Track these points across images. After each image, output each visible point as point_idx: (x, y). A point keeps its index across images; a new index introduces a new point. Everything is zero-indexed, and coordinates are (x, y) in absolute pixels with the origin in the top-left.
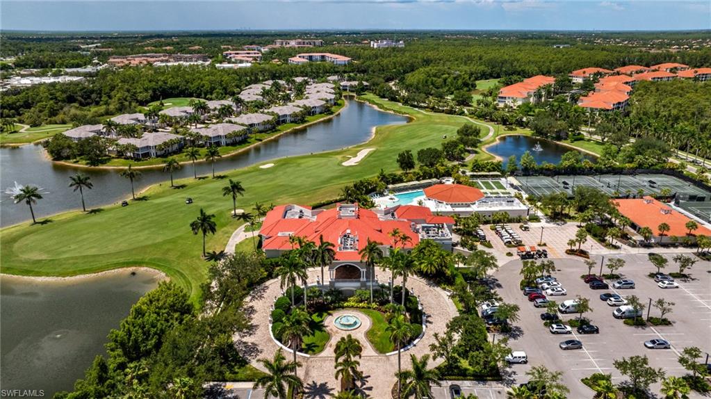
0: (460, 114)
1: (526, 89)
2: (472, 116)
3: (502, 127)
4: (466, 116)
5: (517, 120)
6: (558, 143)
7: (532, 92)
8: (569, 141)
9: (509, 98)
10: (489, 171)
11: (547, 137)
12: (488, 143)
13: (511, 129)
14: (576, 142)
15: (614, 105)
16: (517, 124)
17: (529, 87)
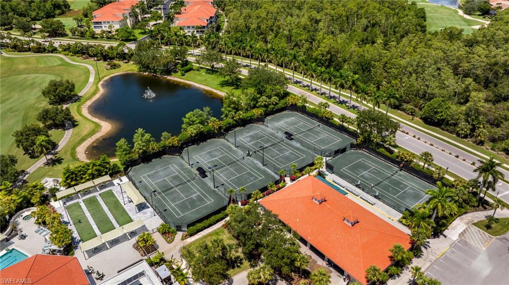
0: (52, 52)
1: (120, 10)
2: (66, 52)
3: (103, 64)
4: (60, 53)
5: (118, 54)
6: (169, 78)
7: (127, 13)
8: (179, 73)
9: (105, 22)
10: (93, 177)
11: (155, 72)
12: (89, 98)
13: (114, 67)
14: (187, 74)
15: (207, 20)
16: (119, 58)
17: (123, 7)
